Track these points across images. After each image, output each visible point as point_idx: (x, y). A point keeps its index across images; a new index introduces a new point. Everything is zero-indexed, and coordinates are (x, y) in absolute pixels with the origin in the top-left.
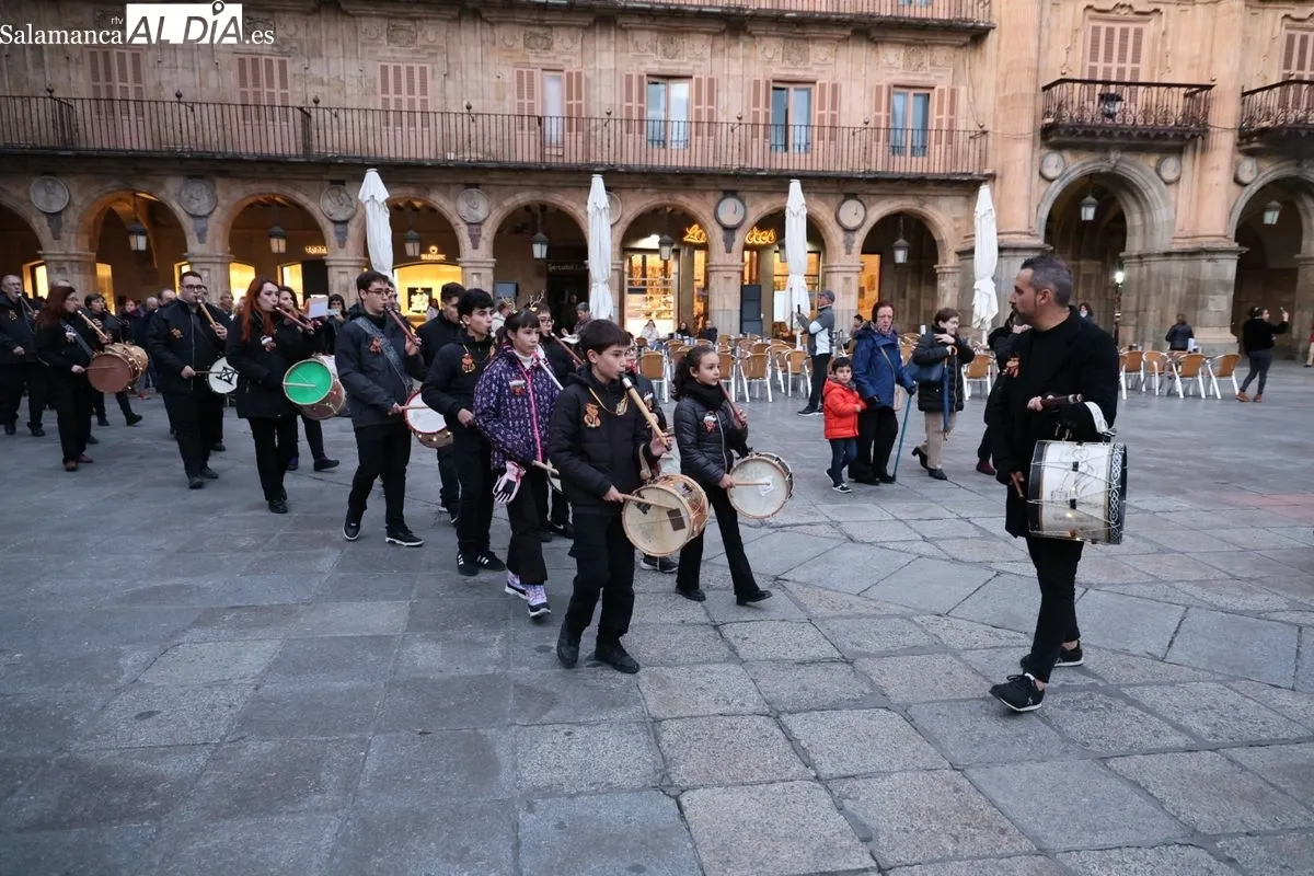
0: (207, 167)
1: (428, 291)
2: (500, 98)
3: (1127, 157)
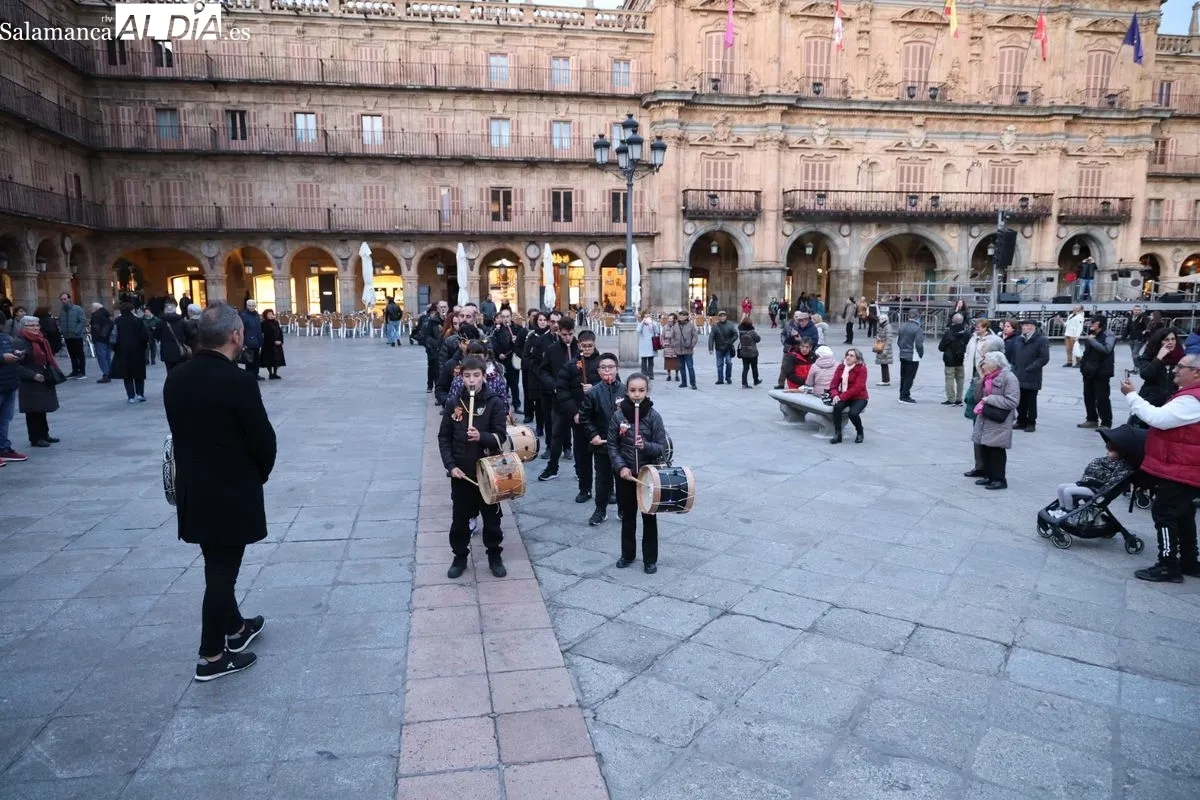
0: (282, 235)
1: (384, 290)
2: (420, 200)
3: (727, 223)
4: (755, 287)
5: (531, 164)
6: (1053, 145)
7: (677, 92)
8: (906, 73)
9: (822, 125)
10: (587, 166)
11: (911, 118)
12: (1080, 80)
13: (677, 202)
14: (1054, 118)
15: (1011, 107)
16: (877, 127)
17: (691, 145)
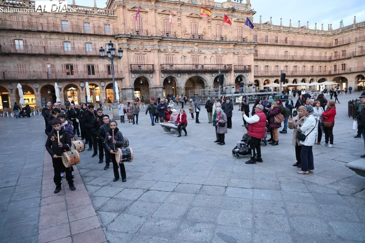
4: (155, 93)
5: (79, 57)
6: (231, 51)
7: (126, 35)
8: (192, 31)
9: (170, 45)
10: (98, 57)
11: (194, 44)
12: (235, 34)
13: (129, 68)
14: (230, 44)
15: (220, 41)
16: (185, 46)
17: (131, 51)
